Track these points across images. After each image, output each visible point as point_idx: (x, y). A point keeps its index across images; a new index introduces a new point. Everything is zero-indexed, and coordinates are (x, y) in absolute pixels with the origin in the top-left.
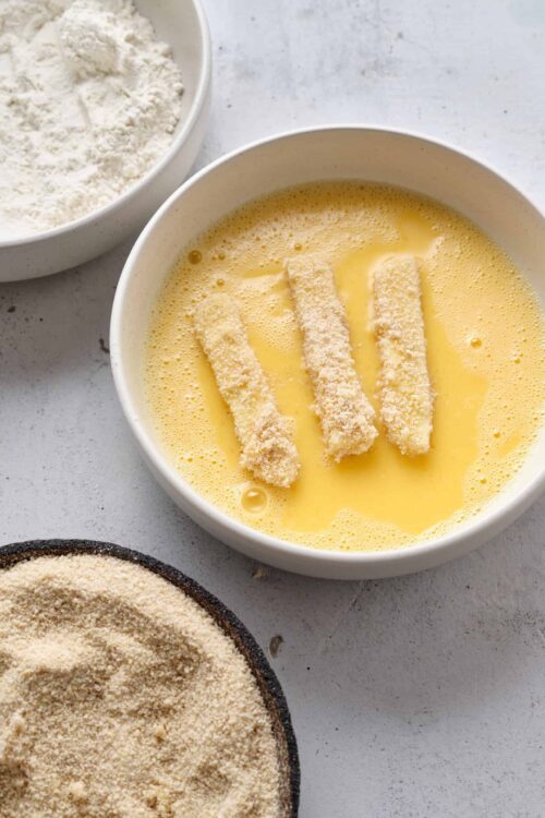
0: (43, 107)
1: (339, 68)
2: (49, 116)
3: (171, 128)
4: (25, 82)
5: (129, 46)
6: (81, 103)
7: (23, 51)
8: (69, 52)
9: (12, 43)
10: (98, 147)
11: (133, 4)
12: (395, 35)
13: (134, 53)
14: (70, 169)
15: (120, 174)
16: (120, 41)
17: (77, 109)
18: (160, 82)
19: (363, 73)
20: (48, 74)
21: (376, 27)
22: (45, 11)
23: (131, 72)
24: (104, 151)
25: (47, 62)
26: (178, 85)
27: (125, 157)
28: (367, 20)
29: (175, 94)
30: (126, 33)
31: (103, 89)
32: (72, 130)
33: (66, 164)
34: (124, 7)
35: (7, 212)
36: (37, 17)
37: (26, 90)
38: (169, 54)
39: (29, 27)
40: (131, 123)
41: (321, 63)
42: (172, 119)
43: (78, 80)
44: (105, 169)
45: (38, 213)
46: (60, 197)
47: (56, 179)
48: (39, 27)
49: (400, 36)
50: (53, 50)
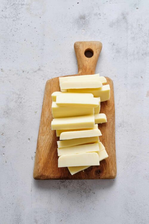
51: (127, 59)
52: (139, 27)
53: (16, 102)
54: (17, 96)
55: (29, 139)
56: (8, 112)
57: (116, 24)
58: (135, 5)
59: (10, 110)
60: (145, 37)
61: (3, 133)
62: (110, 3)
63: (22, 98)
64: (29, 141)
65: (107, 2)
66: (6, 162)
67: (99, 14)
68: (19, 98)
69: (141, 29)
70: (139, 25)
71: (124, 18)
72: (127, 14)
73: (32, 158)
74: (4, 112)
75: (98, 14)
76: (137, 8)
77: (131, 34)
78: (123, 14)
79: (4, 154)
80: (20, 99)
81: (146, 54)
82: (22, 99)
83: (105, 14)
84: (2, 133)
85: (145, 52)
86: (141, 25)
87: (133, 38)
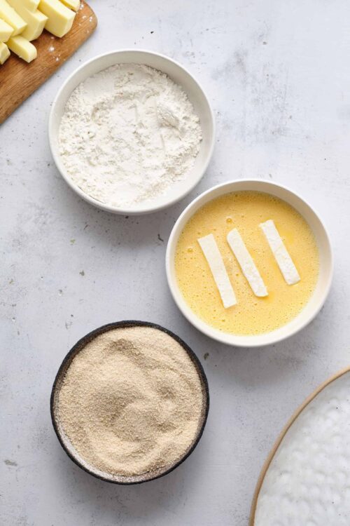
0: (147, 137)
1: (264, 129)
2: (149, 141)
3: (195, 155)
4: (141, 125)
5: (184, 121)
6: (161, 136)
7: (141, 109)
8: (160, 117)
9: (137, 105)
10: (167, 162)
11: (187, 96)
12: (289, 116)
13: (185, 124)
14: (156, 169)
15: (174, 173)
16: (180, 118)
17: (159, 138)
18: (193, 136)
19: (273, 133)
20: (150, 121)
21: (282, 111)
22: (151, 92)
23: (183, 131)
24: (169, 165)
25: (150, 115)
26: (200, 138)
27: (177, 167)
28: (279, 108)
29: (198, 141)
30: (184, 115)
31: (171, 133)
32: (157, 148)
33: (154, 167)
34: (183, 97)
35: (130, 184)
36: (148, 93)
37: (141, 127)
38: (198, 122)
39: (144, 98)
40: (181, 155)
41: (257, 126)
42: (196, 152)
43: (161, 126)
44: (168, 171)
45: (142, 187)
46: (151, 183)
47: (150, 173)
48: (148, 97)
49: (291, 117)
50: (153, 110)
51: (244, 141)
52: (268, 79)
53: (36, 221)
54: (38, 211)
55: (61, 291)
56: (20, 240)
57: (224, 74)
58: (261, 36)
59: (25, 238)
60: (278, 98)
61: (12, 281)
62: (214, 33)
63: (47, 214)
64: (60, 295)
65: (207, 30)
66: (19, 333)
67: (193, 54)
68: (41, 215)
69: (271, 83)
70: (268, 75)
71: (240, 62)
72: (246, 54)
73: (66, 325)
74: (14, 240)
75: (190, 54)
76: (265, 43)
77: (253, 92)
78: (237, 55)
79: (14, 319)
80: (43, 216)
81: (279, 130)
82: (48, 217)
83: (203, 55)
84: (10, 281)
85: (278, 127)
86: (272, 75)
87: (256, 101)
